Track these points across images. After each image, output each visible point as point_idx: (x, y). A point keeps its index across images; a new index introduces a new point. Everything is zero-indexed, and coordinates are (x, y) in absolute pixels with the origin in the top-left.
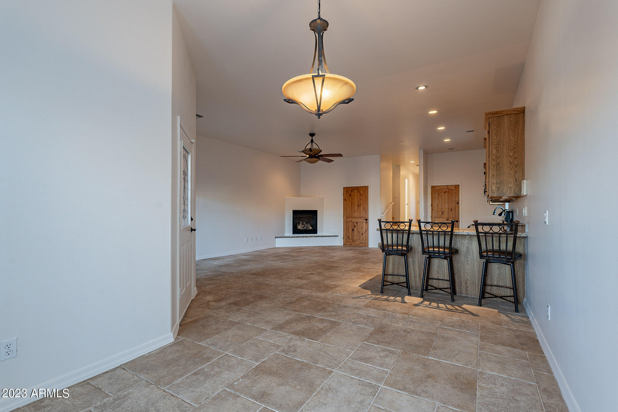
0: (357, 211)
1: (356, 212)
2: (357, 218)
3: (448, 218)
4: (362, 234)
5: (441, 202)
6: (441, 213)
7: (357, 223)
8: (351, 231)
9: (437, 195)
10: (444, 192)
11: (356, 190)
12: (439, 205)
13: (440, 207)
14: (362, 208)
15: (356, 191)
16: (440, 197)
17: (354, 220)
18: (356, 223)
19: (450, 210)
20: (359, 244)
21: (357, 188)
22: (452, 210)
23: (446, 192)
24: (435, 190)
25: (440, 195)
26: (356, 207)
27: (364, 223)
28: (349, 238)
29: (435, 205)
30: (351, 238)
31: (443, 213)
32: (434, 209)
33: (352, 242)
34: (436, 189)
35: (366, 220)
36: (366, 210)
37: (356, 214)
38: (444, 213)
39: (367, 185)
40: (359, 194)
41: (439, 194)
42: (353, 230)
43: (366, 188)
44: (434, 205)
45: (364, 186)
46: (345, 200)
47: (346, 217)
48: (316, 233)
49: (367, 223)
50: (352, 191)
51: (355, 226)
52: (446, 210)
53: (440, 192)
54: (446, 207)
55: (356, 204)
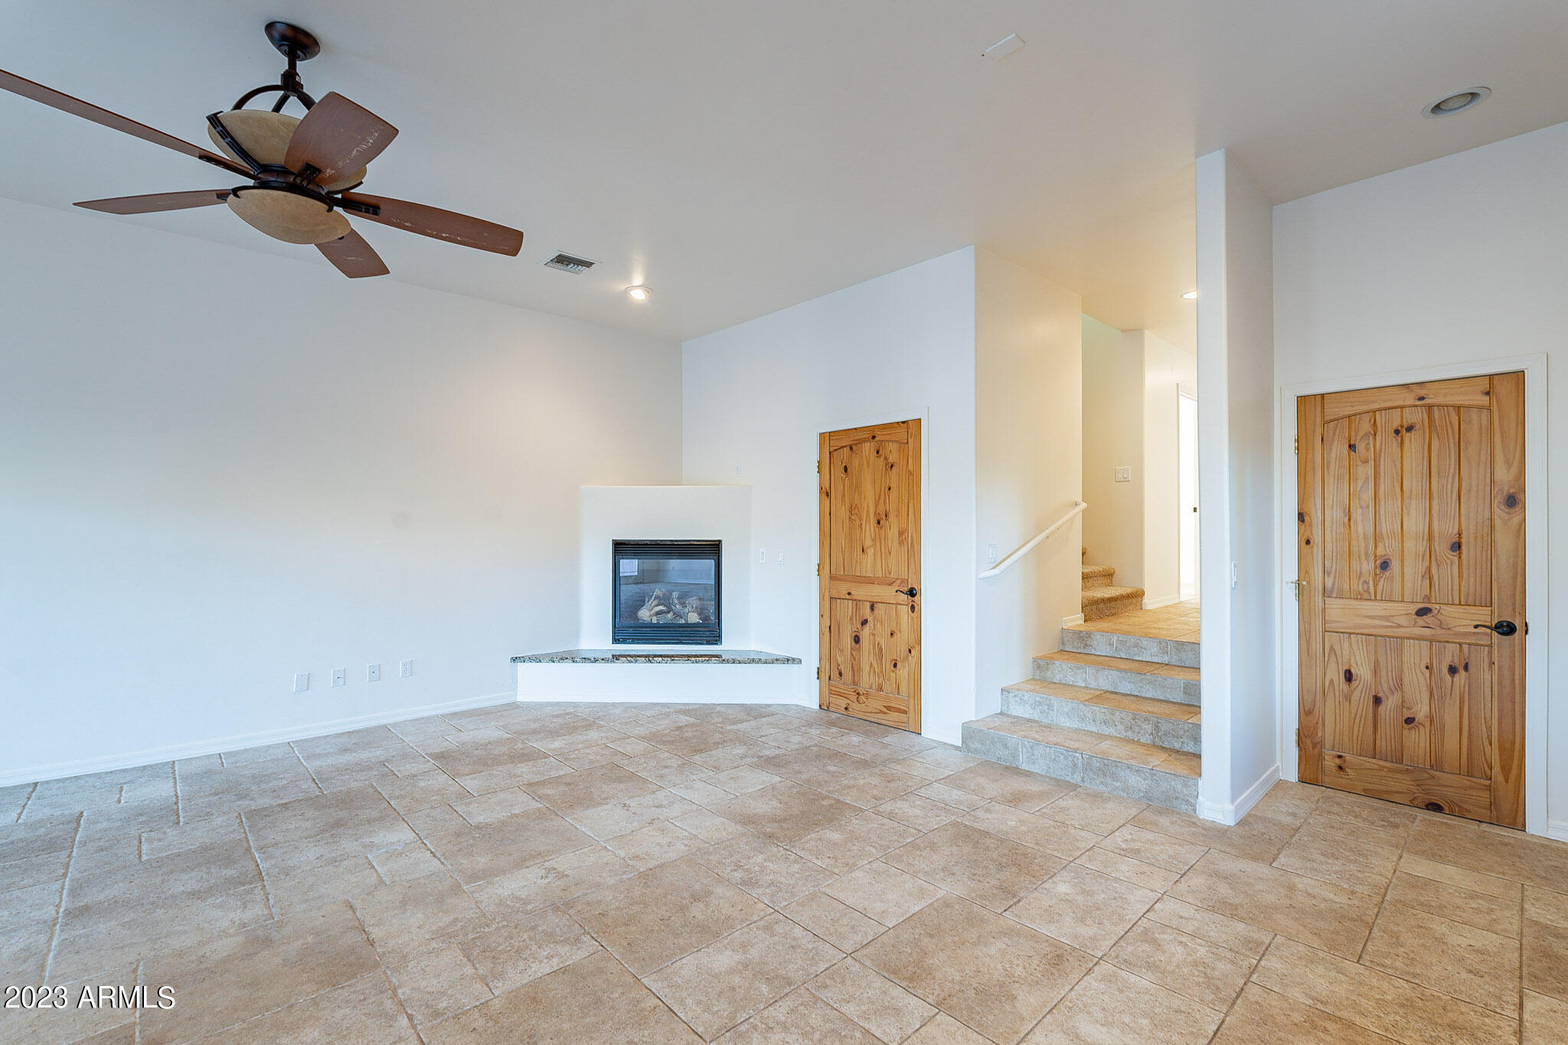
0: (874, 545)
1: (871, 552)
2: (870, 581)
3: (1428, 599)
4: (895, 665)
5: (1368, 496)
6: (1368, 567)
7: (872, 608)
8: (847, 641)
9: (1339, 449)
10: (1397, 432)
11: (868, 444)
12: (1357, 514)
13: (1362, 526)
14: (893, 533)
15: (868, 448)
16: (1366, 461)
17: (861, 592)
18: (868, 605)
19: (1441, 548)
20: (882, 712)
21: (872, 433)
22: (1457, 547)
23: (1410, 429)
24: (1325, 423)
25: (1361, 447)
26: (870, 528)
27: (905, 610)
28: (840, 674)
29: (1329, 514)
30: (848, 675)
31: (1385, 565)
32: (1317, 538)
33: (854, 697)
34: (1332, 411)
35: (912, 593)
36: (910, 543)
37: (869, 559)
38: (1395, 566)
39: (917, 417)
40: (881, 461)
41: (1352, 447)
42: (857, 640)
43: (909, 430)
44: (1316, 515)
45: (903, 422)
46: (826, 493)
47: (832, 578)
48: (716, 639)
49: (913, 608)
50: (851, 448)
51: (865, 622)
52: (1409, 545)
53: (1366, 426)
54: (1415, 523)
55: (868, 511)
